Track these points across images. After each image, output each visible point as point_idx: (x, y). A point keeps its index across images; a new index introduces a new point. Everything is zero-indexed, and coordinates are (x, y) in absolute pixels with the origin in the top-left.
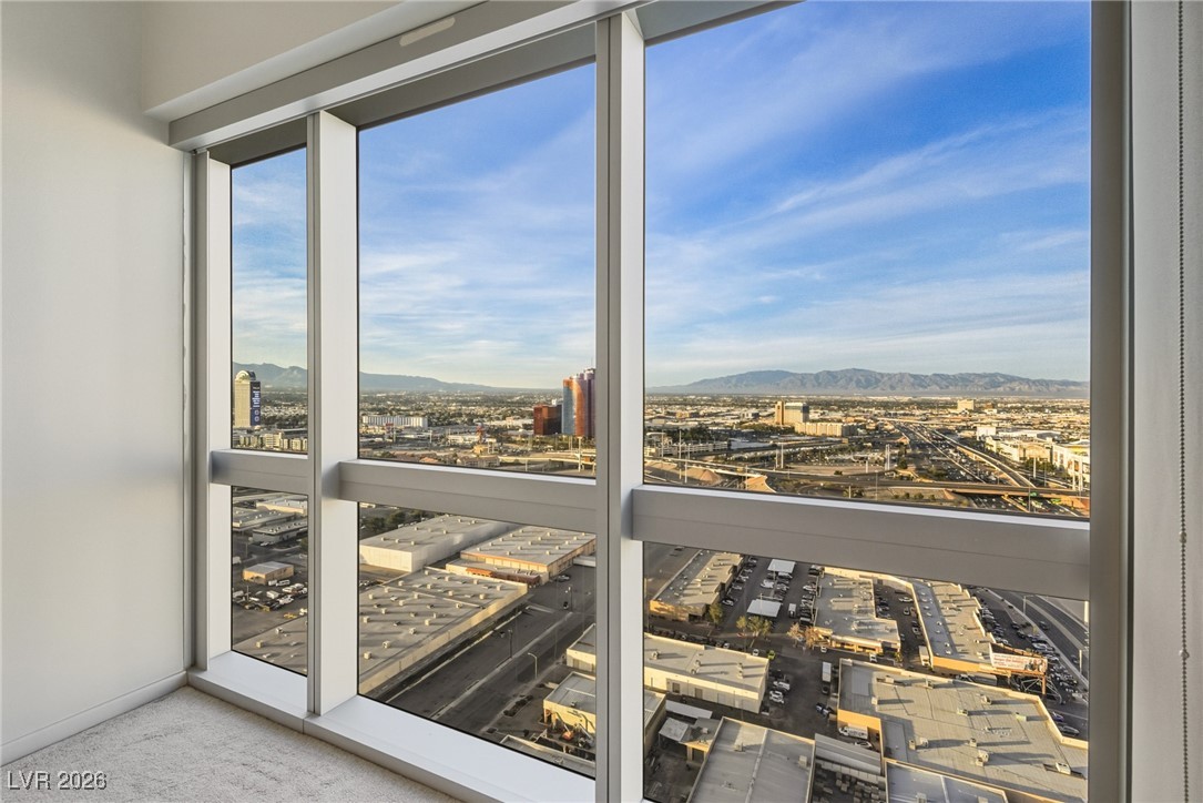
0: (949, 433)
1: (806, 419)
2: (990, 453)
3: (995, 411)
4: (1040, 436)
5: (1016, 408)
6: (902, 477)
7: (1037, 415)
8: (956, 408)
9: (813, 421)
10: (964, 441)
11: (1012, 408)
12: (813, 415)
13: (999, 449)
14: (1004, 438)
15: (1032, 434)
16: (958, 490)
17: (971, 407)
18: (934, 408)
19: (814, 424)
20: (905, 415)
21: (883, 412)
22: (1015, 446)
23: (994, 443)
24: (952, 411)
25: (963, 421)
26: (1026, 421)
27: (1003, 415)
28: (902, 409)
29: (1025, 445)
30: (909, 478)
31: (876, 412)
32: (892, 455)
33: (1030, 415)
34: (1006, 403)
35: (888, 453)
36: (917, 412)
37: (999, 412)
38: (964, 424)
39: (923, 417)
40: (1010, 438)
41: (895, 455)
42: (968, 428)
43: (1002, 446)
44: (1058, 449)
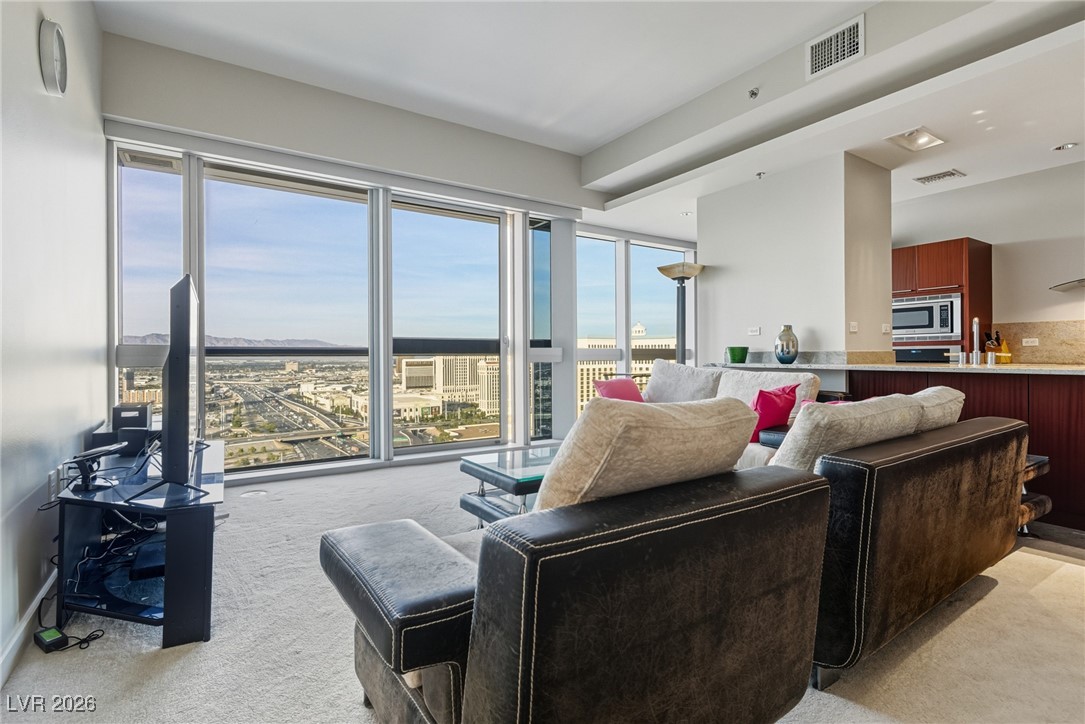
0: (277, 391)
1: (131, 387)
2: (310, 405)
3: (314, 371)
4: (344, 389)
5: (329, 368)
6: (236, 435)
7: (342, 373)
8: (284, 369)
9: (140, 388)
10: (290, 397)
11: (326, 368)
12: (138, 382)
13: (316, 402)
14: (320, 393)
15: (339, 388)
16: (284, 440)
17: (296, 369)
18: (266, 369)
19: (141, 392)
20: (240, 377)
21: (218, 374)
22: (327, 398)
23: (312, 397)
24: (281, 372)
25: (290, 380)
26: (335, 377)
27: (319, 374)
28: (238, 372)
29: (334, 396)
30: (243, 435)
31: (212, 375)
32: (227, 415)
33: (338, 373)
34: (322, 364)
35: (223, 414)
36: (252, 374)
37: (317, 371)
38: (290, 383)
39: (257, 378)
40: (324, 393)
41: (230, 415)
42: (293, 386)
43: (318, 398)
44: (356, 398)
